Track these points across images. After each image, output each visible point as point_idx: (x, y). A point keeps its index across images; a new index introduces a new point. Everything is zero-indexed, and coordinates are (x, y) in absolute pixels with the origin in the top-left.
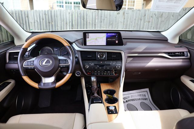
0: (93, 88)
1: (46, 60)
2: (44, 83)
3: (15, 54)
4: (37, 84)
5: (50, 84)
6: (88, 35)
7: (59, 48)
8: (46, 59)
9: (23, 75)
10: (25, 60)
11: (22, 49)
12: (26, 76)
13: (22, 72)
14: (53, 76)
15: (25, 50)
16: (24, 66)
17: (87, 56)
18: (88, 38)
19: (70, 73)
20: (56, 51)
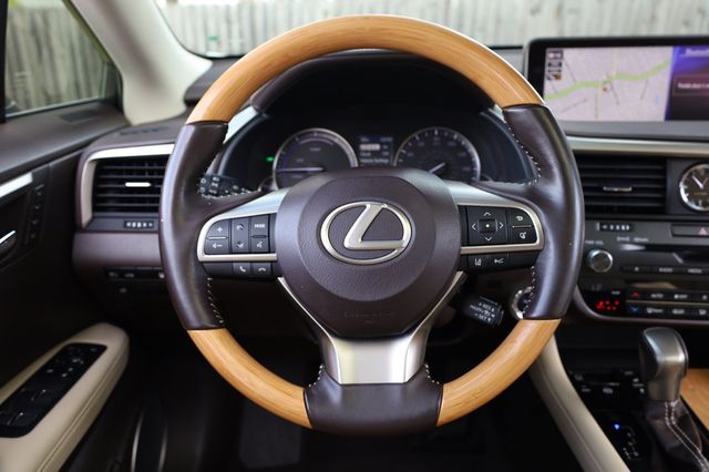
0: (661, 417)
1: (371, 209)
2: (344, 386)
3: (130, 172)
4: (299, 391)
5: (397, 395)
6: (555, 62)
7: (390, 139)
8: (368, 206)
9: (194, 322)
10: (212, 210)
11: (186, 134)
12: (219, 326)
13: (191, 300)
14: (408, 333)
15: (208, 138)
16: (201, 256)
17: (600, 189)
18: (557, 77)
19: (547, 316)
20: (375, 154)
